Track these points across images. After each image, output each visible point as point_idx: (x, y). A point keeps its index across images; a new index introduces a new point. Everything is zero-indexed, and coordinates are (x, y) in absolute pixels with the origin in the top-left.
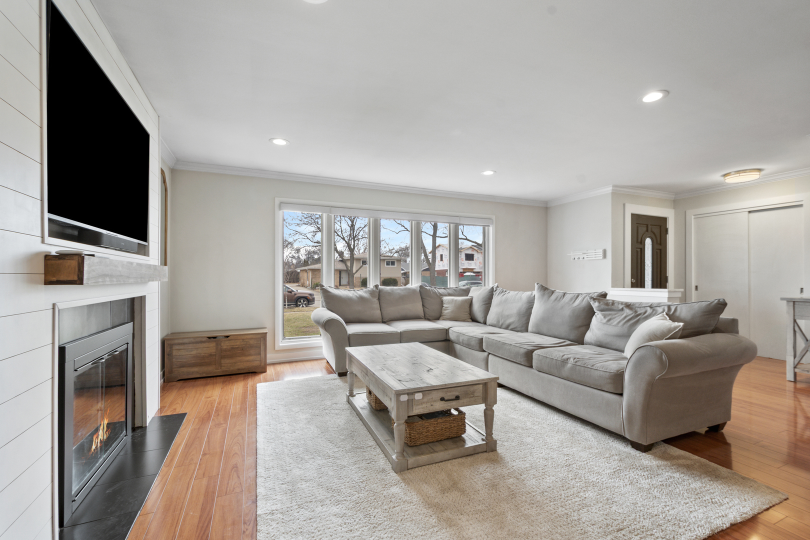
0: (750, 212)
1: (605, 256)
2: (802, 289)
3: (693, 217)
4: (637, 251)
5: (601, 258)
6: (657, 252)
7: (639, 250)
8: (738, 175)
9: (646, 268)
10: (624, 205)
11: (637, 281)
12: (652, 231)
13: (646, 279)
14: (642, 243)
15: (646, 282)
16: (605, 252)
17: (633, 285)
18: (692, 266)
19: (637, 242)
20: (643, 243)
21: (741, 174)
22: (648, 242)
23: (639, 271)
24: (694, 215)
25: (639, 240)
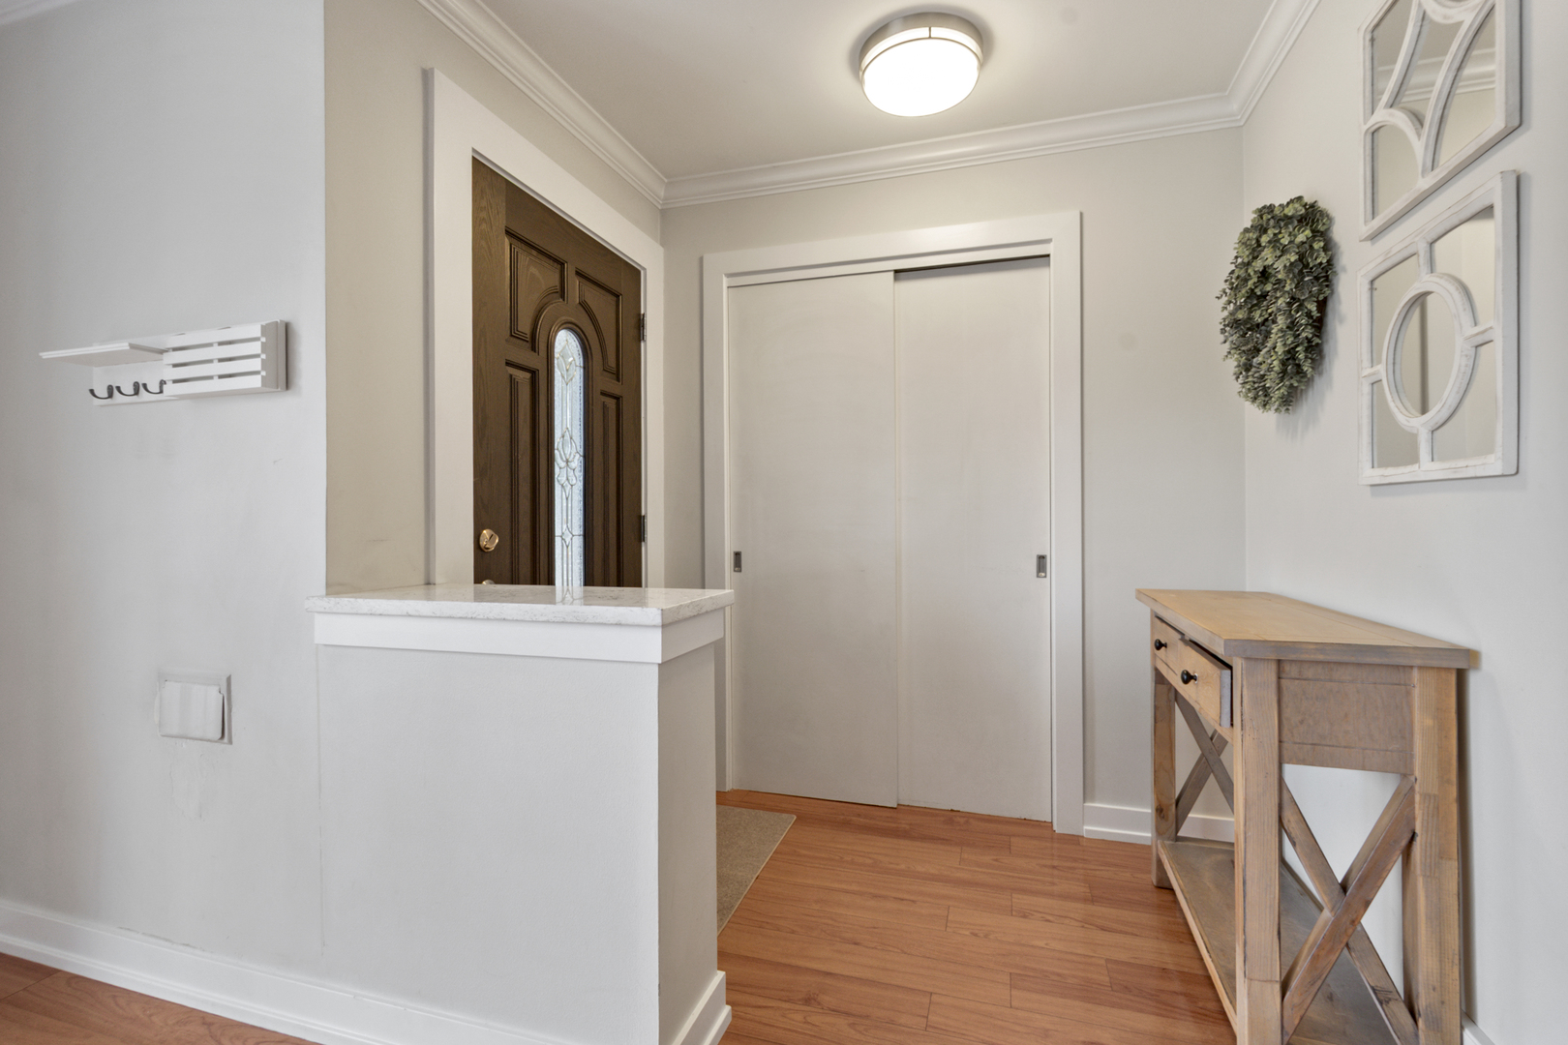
0: (898, 273)
1: (283, 373)
2: (1041, 559)
3: (725, 282)
4: (512, 382)
5: (255, 382)
6: (604, 407)
7: (523, 377)
8: (923, 32)
9: (560, 474)
10: (427, 77)
11: (511, 537)
12: (583, 305)
13: (558, 531)
14: (539, 344)
15: (558, 542)
16: (283, 341)
17: (490, 569)
18: (723, 475)
19: (514, 334)
20: (542, 347)
21: (937, 31)
22: (566, 346)
23: (525, 489)
24: (730, 275)
25: (524, 326)
